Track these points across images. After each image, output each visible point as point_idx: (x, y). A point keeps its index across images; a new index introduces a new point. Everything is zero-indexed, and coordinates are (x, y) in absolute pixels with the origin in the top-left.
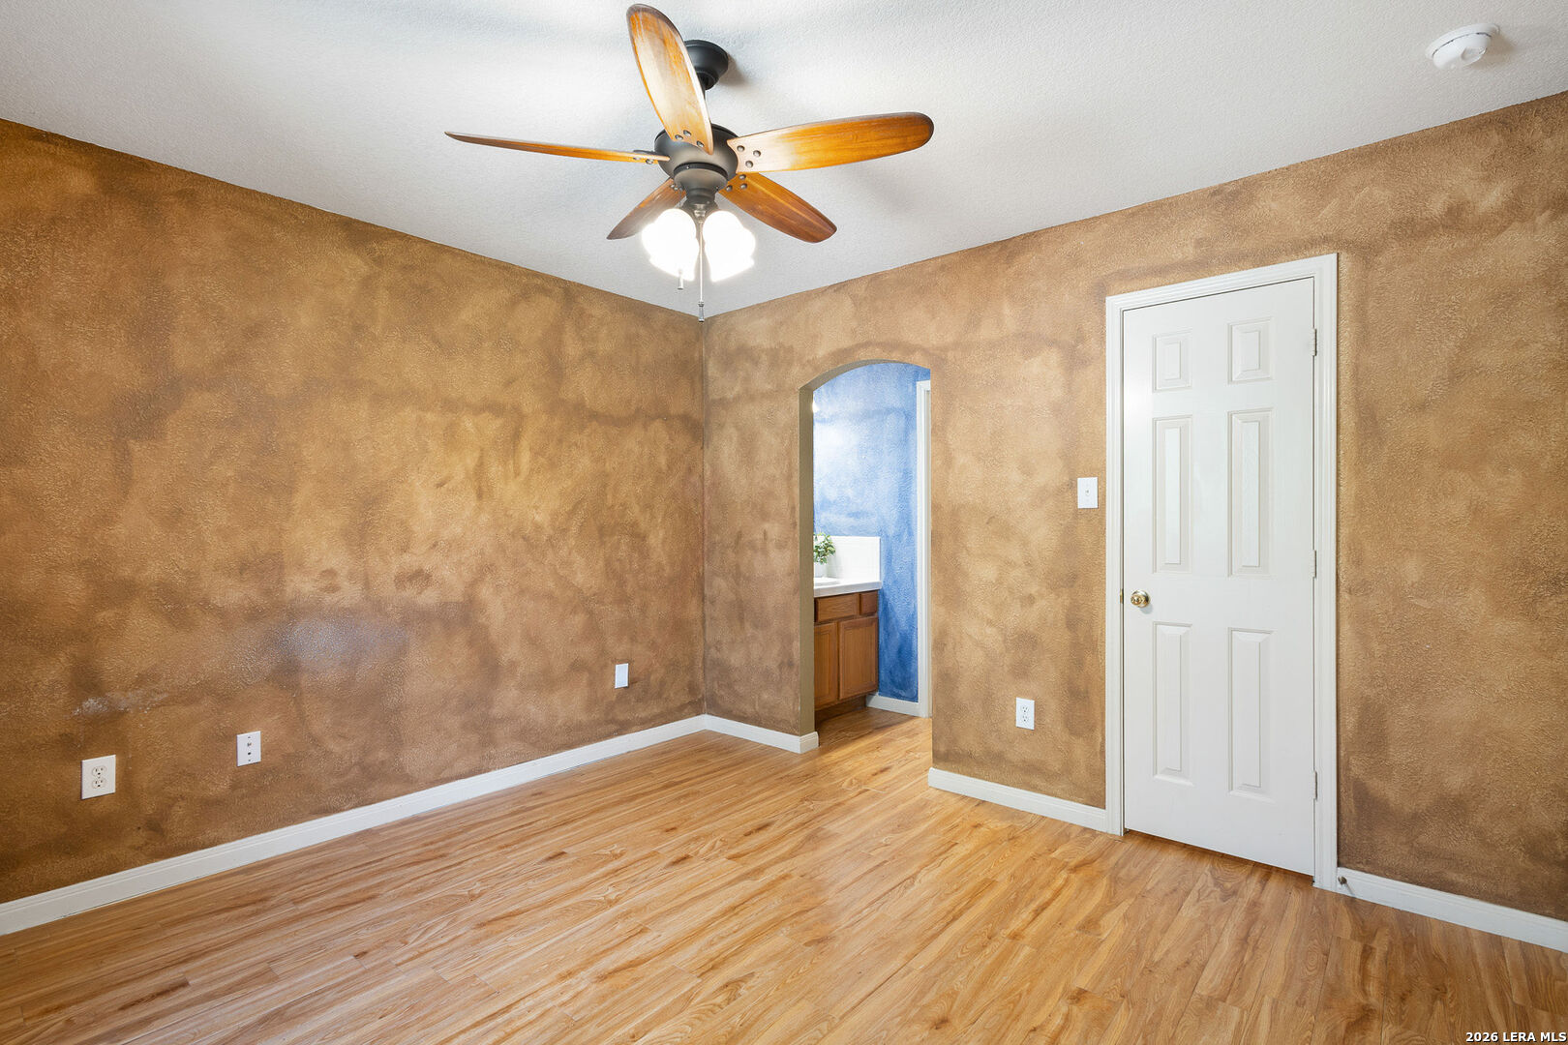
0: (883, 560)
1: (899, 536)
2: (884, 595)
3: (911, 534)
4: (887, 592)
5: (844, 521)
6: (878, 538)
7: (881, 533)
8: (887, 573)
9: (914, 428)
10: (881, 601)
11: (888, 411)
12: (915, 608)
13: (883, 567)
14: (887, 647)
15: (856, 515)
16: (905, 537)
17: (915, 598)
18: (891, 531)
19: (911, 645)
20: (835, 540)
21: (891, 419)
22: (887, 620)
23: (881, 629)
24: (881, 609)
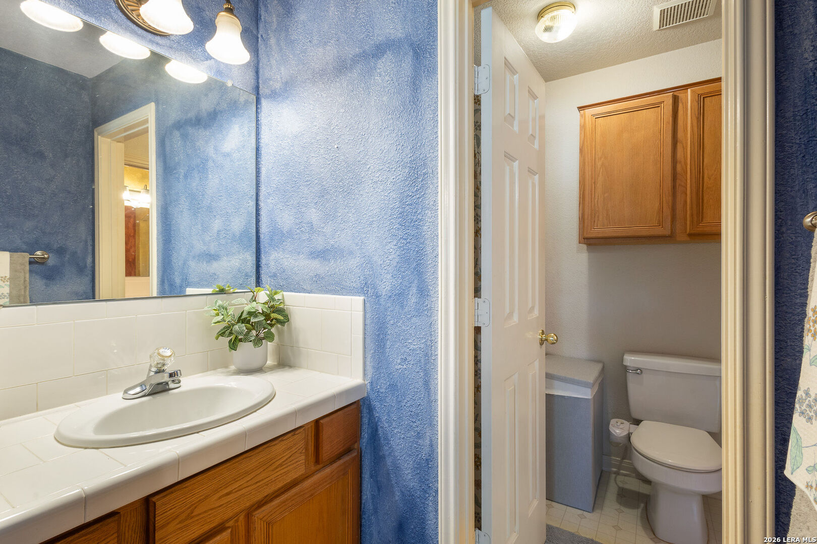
0: (368, 341)
1: (399, 296)
2: (371, 409)
3: (424, 292)
4: (376, 404)
5: (303, 265)
6: (362, 298)
7: (366, 288)
8: (377, 369)
9: (432, 71)
10: (365, 420)
11: (379, 51)
12: (433, 447)
13: (369, 356)
14: (376, 511)
15: (322, 254)
16: (413, 299)
17: (432, 425)
18: (386, 285)
19: (423, 522)
20: (291, 299)
21: (386, 64)
22: (379, 459)
23: (366, 476)
24: (365, 436)
